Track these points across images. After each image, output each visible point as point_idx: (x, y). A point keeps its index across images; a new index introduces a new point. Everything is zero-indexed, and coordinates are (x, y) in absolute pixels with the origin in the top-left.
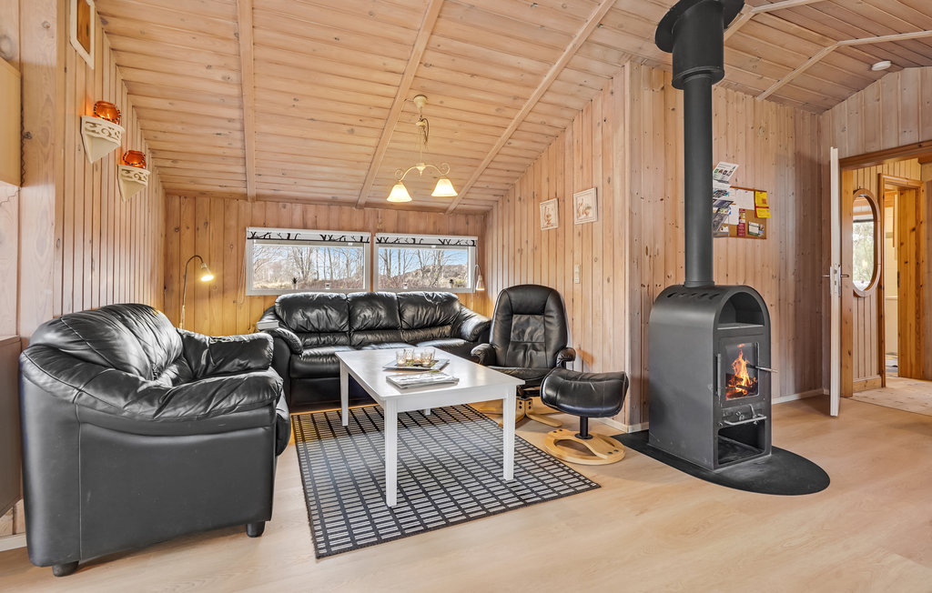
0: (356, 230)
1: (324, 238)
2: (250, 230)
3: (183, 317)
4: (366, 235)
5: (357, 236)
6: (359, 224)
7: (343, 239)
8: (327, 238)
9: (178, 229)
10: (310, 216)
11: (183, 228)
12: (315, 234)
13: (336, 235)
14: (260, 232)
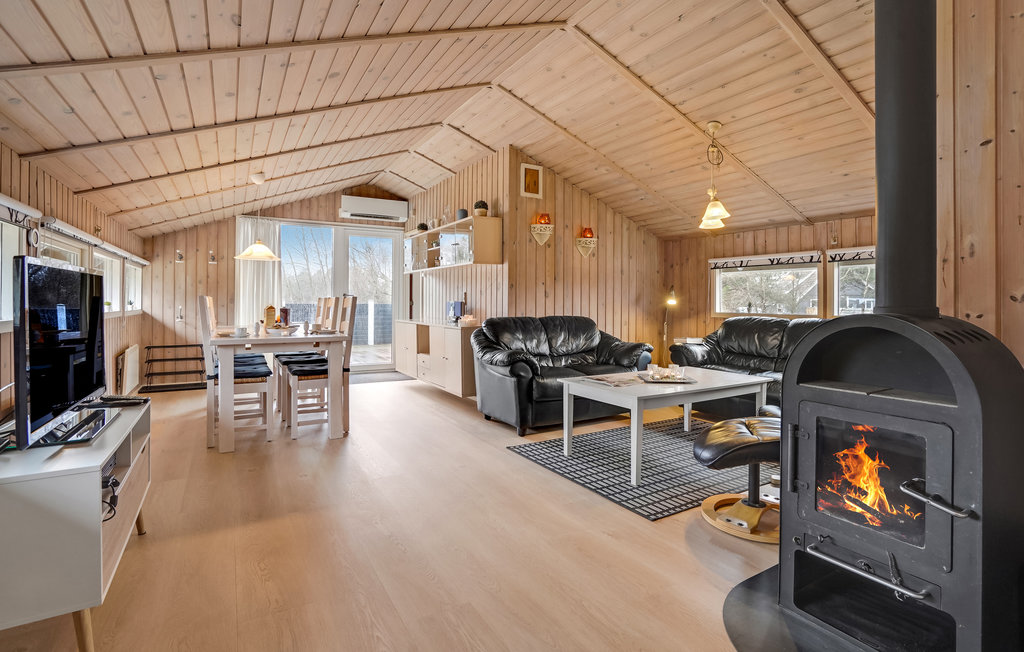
0: (806, 250)
1: (772, 262)
2: (712, 261)
3: (666, 331)
4: (816, 254)
5: (806, 255)
6: (809, 243)
7: (791, 261)
8: (775, 262)
9: (672, 266)
10: (760, 241)
11: (675, 265)
12: (764, 259)
13: (784, 257)
14: (720, 261)
